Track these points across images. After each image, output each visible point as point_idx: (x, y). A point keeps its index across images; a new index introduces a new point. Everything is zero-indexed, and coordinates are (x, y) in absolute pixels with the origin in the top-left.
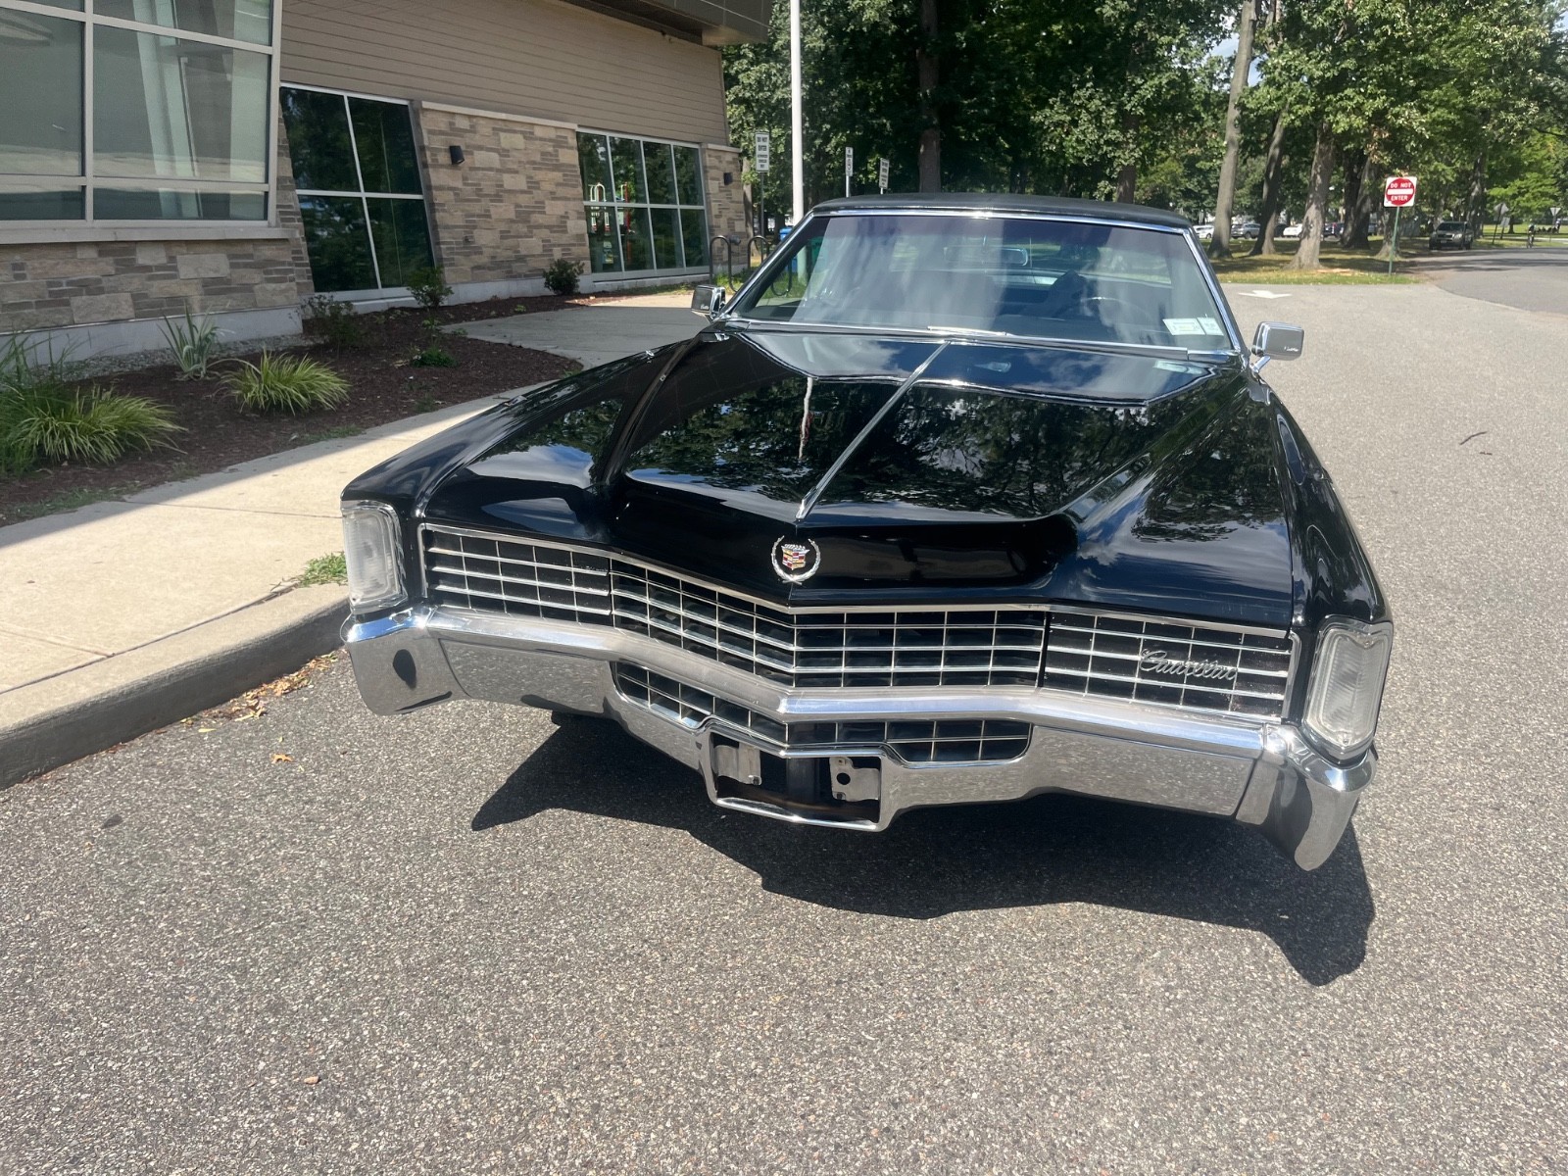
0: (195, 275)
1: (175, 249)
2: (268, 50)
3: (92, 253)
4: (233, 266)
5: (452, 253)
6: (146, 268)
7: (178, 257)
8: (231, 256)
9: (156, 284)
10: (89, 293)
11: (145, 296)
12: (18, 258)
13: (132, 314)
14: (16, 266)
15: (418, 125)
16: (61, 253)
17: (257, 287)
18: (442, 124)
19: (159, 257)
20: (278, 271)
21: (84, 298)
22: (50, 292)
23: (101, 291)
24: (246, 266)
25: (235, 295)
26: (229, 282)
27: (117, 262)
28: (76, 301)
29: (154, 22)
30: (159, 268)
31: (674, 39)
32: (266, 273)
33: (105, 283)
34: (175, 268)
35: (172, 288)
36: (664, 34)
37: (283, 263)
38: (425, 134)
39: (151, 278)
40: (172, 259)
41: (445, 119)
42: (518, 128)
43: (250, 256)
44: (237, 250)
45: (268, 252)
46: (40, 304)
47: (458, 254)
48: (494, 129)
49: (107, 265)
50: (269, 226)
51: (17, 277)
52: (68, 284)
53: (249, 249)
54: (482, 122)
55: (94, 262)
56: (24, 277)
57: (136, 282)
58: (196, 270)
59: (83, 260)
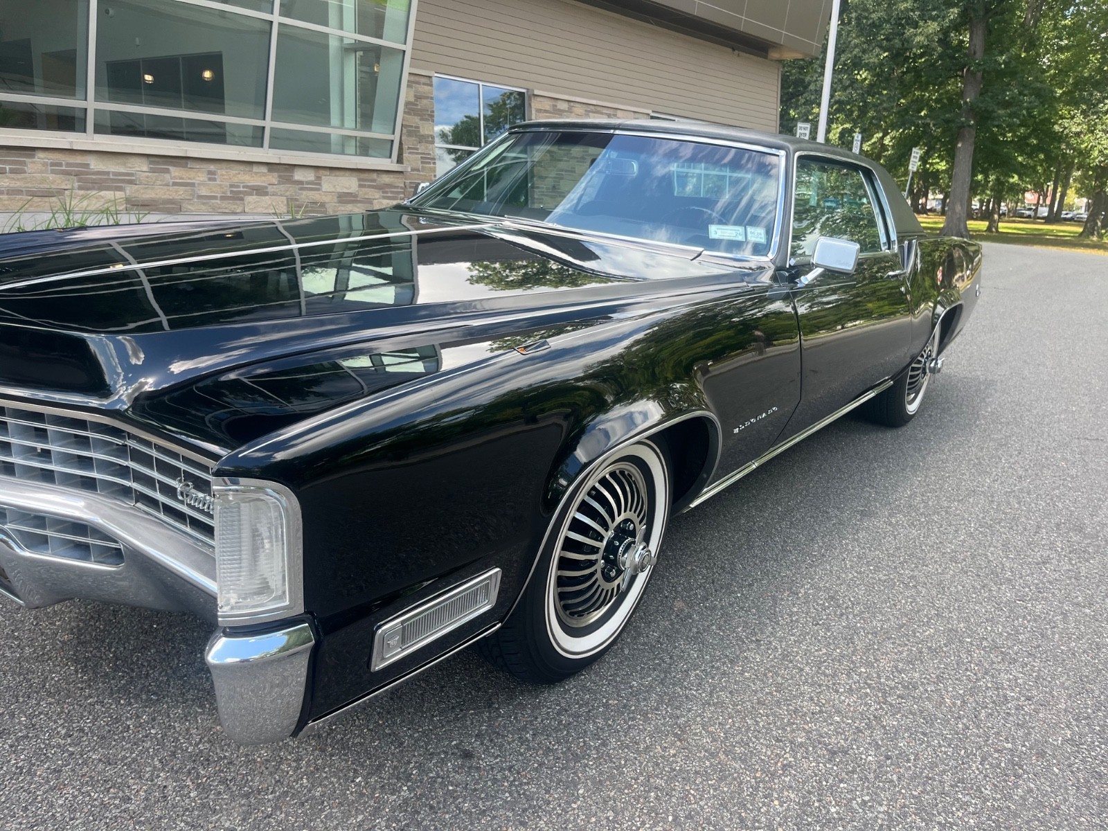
0: (333, 190)
1: (321, 172)
2: (402, 47)
3: (264, 169)
4: (360, 186)
5: (542, 195)
6: (301, 183)
7: (323, 177)
8: (360, 180)
9: (305, 193)
10: (257, 194)
11: (297, 200)
12: (212, 167)
13: (285, 211)
14: (210, 173)
15: (530, 105)
16: (242, 167)
17: (375, 201)
18: (547, 105)
19: (310, 176)
20: (392, 192)
21: (254, 197)
22: (231, 191)
23: (266, 194)
24: (370, 186)
25: (359, 205)
26: (356, 196)
27: (280, 177)
28: (249, 199)
29: (341, 28)
30: (308, 183)
31: (741, 53)
32: (383, 192)
33: (270, 189)
34: (320, 184)
35: (315, 196)
36: (734, 50)
37: (397, 187)
38: (533, 112)
39: (301, 189)
40: (319, 178)
41: (551, 103)
42: (605, 111)
43: (374, 181)
44: (365, 176)
45: (386, 179)
46: (223, 198)
47: (546, 195)
48: (586, 111)
49: (273, 178)
50: (392, 162)
51: (210, 179)
52: (244, 187)
53: (374, 176)
54: (577, 105)
55: (264, 175)
56: (215, 180)
57: (291, 190)
58: (334, 186)
59: (256, 173)
